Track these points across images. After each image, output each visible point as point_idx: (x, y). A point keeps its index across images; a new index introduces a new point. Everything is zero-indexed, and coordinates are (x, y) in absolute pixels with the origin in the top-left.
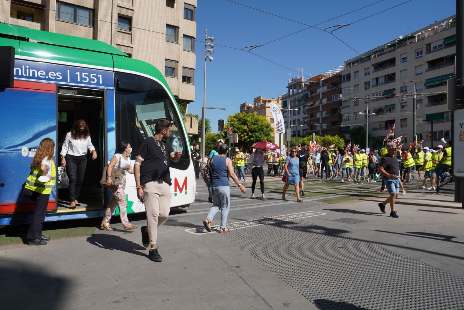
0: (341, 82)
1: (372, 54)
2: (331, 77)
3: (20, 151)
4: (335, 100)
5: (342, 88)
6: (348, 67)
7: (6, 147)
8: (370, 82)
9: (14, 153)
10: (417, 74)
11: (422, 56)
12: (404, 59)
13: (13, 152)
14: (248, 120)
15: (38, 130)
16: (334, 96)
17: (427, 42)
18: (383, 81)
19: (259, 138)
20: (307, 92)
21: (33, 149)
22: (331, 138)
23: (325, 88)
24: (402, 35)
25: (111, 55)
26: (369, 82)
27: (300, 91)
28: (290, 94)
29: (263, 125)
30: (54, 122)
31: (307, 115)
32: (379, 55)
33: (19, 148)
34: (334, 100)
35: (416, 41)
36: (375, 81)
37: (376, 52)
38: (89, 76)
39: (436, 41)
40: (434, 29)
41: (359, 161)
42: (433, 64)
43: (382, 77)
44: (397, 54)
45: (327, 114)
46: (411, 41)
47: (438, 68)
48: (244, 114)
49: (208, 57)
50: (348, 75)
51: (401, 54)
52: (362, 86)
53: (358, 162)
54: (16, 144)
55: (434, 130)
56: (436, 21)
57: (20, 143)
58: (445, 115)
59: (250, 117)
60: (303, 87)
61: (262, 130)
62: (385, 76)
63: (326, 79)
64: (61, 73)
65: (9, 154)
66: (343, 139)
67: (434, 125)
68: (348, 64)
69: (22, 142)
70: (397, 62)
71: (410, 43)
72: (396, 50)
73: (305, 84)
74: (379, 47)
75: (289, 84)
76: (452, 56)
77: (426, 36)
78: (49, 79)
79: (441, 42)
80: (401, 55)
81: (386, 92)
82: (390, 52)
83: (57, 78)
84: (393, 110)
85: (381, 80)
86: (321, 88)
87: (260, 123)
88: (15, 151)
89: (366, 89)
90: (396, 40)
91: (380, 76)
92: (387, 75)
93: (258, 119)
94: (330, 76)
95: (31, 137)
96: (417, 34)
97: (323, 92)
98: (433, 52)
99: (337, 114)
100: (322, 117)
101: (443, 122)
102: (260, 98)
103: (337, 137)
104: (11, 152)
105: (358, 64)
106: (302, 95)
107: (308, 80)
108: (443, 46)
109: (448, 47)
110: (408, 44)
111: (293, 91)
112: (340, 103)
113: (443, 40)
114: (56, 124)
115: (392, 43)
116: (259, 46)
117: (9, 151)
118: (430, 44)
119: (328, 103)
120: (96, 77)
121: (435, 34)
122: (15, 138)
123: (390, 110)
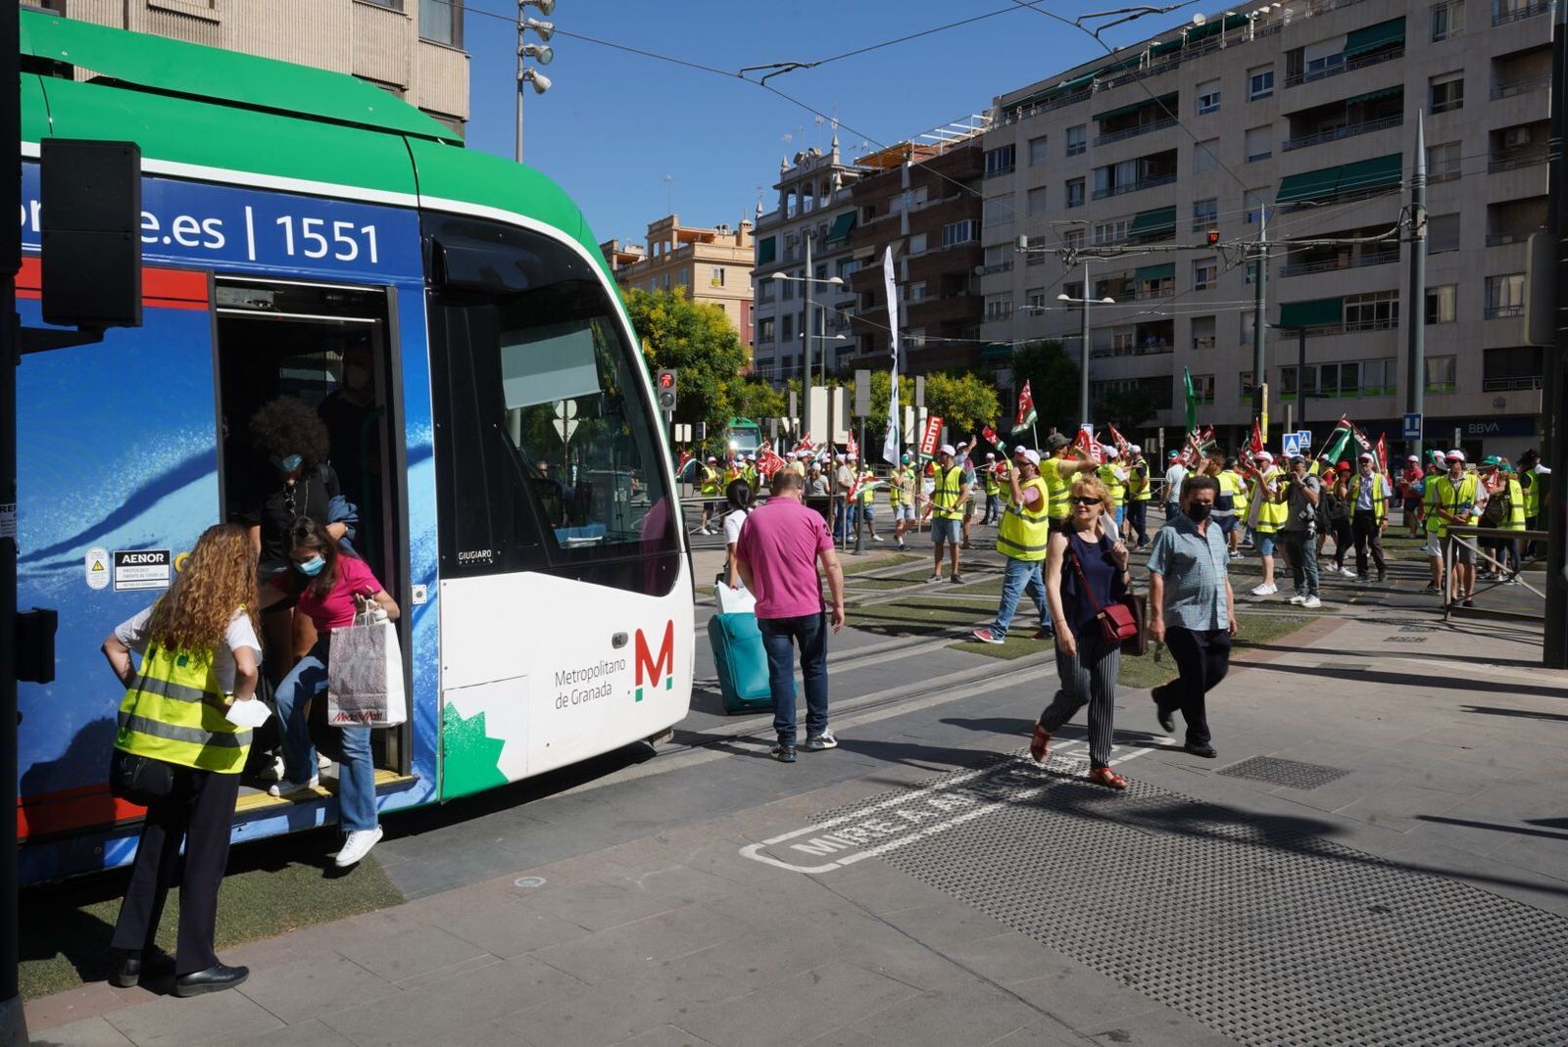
0: (980, 176)
1: (1097, 77)
2: (944, 156)
3: (78, 568)
4: (956, 243)
5: (984, 197)
8: (1087, 181)
9: (57, 580)
10: (1251, 159)
11: (1271, 94)
12: (1207, 99)
13: (50, 576)
14: (653, 316)
15: (147, 472)
16: (953, 227)
17: (1289, 43)
18: (1132, 179)
19: (697, 385)
20: (851, 209)
21: (129, 554)
22: (949, 387)
23: (922, 194)
24: (1203, 13)
25: (400, 138)
26: (1083, 178)
27: (825, 203)
28: (785, 214)
29: (712, 339)
30: (207, 435)
31: (851, 296)
32: (1119, 83)
33: (73, 554)
34: (952, 241)
35: (1252, 36)
36: (1104, 175)
37: (1108, 71)
38: (327, 232)
39: (1319, 42)
42: (1309, 124)
43: (1128, 162)
44: (1185, 80)
45: (927, 295)
46: (1234, 34)
47: (1324, 140)
48: (637, 294)
49: (532, 76)
50: (1006, 149)
51: (1200, 81)
52: (1057, 194)
54: (60, 540)
55: (1308, 360)
57: (75, 533)
58: (1345, 306)
59: (661, 306)
60: (839, 188)
61: (706, 355)
62: (1140, 160)
63: (925, 163)
64: (219, 222)
65: (36, 583)
66: (991, 390)
67: (1307, 340)
68: (1008, 109)
69: (85, 526)
70: (1186, 107)
71: (1230, 44)
72: (1181, 65)
73: (843, 178)
74: (1118, 51)
75: (783, 174)
76: (1373, 97)
77: (1288, 21)
78: (175, 248)
79: (1338, 47)
80: (1198, 85)
81: (1142, 219)
82: (1159, 71)
83: (207, 245)
84: (1167, 284)
85: (1127, 175)
86: (904, 195)
87: (698, 331)
88: (60, 571)
89: (1071, 205)
90: (1181, 28)
91: (1124, 159)
92: (1149, 158)
93: (692, 315)
94: (941, 153)
95: (121, 504)
96: (1256, 13)
97: (915, 209)
98: (1312, 79)
99: (963, 294)
100: (910, 303)
101: (1336, 331)
102: (672, 224)
103: (972, 379)
104: (44, 576)
105: (1044, 111)
106: (831, 220)
107: (856, 162)
108: (1345, 59)
109: (1360, 66)
110: (1224, 45)
111: (800, 203)
112: (977, 254)
113: (1345, 40)
114: (214, 443)
115: (1168, 39)
116: (805, 66)
117: (36, 573)
118: (1301, 50)
119: (930, 251)
120: (354, 233)
121: (1318, 14)
122: (57, 514)
123: (1155, 285)
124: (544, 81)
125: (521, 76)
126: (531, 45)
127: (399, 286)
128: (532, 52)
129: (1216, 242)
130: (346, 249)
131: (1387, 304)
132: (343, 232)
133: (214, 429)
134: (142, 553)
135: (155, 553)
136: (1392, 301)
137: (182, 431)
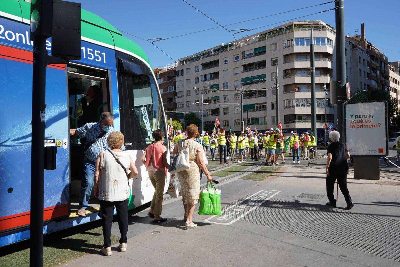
0: (176, 76)
1: (201, 55)
2: (167, 72)
5: (176, 81)
6: (182, 64)
7: (13, 139)
9: (24, 147)
10: (235, 74)
11: (239, 61)
12: (225, 61)
15: (49, 115)
16: (169, 88)
17: (242, 50)
18: (210, 78)
23: (162, 80)
24: (223, 43)
25: (110, 32)
26: (199, 77)
30: (65, 106)
32: (206, 57)
34: (169, 91)
35: (234, 48)
36: (203, 77)
37: (203, 54)
38: (93, 53)
39: (248, 50)
40: (246, 41)
42: (247, 67)
43: (209, 74)
44: (221, 57)
46: (231, 48)
47: (250, 71)
50: (181, 70)
52: (193, 80)
54: (25, 135)
55: (249, 117)
56: (247, 35)
58: (256, 106)
62: (211, 74)
63: (163, 73)
65: (18, 148)
67: (248, 113)
68: (182, 62)
70: (221, 63)
71: (230, 50)
72: (220, 54)
74: (205, 50)
76: (260, 62)
77: (242, 46)
79: (252, 51)
80: (223, 58)
81: (212, 87)
82: (215, 55)
84: (218, 101)
85: (208, 77)
88: (25, 144)
89: (196, 83)
90: (219, 46)
91: (208, 73)
92: (213, 73)
96: (235, 44)
97: (160, 83)
98: (247, 58)
99: (172, 102)
101: (254, 111)
103: (176, 121)
104: (20, 146)
105: (190, 62)
108: (254, 54)
109: (257, 56)
110: (228, 50)
112: (175, 94)
113: (254, 50)
114: (67, 109)
115: (216, 48)
116: (164, 39)
117: (18, 144)
118: (245, 52)
119: (164, 93)
120: (100, 54)
121: (248, 44)
122: (24, 127)
123: (215, 101)
127: (111, 70)
130: (98, 58)
131: (264, 105)
132: (97, 53)
133: (67, 104)
134: (47, 140)
135: (51, 140)
136: (265, 105)
137: (59, 104)
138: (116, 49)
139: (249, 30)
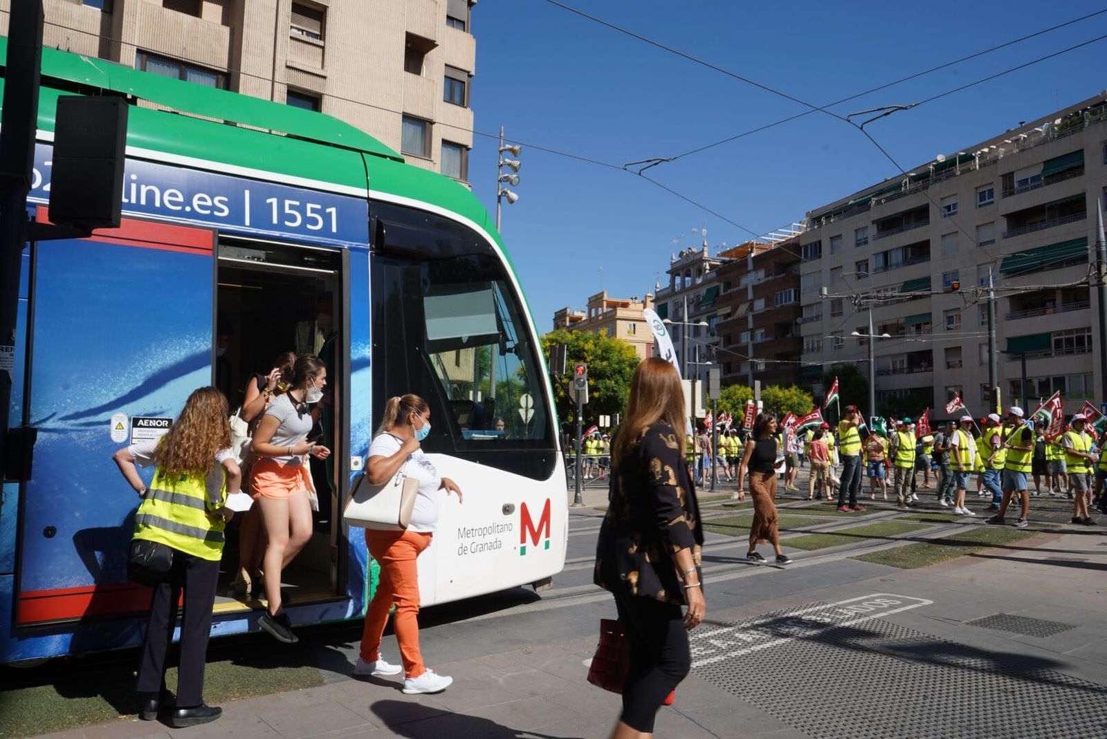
0: (799, 261)
1: (873, 197)
2: (775, 250)
3: (105, 426)
4: (784, 303)
5: (801, 274)
6: (816, 227)
7: (64, 414)
8: (870, 263)
9: (89, 434)
10: (981, 244)
11: (992, 202)
12: (948, 208)
13: (84, 431)
14: (586, 347)
15: (160, 363)
16: (781, 294)
17: (1003, 170)
18: (900, 259)
19: (614, 391)
20: (716, 284)
21: (143, 419)
22: (780, 394)
23: (761, 274)
24: (944, 154)
25: (359, 154)
26: (867, 260)
27: (699, 281)
28: (674, 289)
29: (623, 361)
30: (205, 340)
31: (716, 339)
32: (888, 200)
33: (102, 417)
34: (781, 302)
35: (977, 167)
36: (881, 258)
37: (881, 192)
38: (302, 210)
39: (1024, 168)
40: (1018, 140)
41: (907, 450)
42: (1020, 221)
43: (897, 249)
44: (934, 196)
45: (766, 337)
46: (965, 167)
47: (1032, 231)
48: (576, 334)
49: (507, 193)
50: (815, 244)
51: (943, 197)
52: (850, 271)
53: (906, 452)
54: (93, 406)
55: (1028, 375)
56: (1021, 123)
57: (106, 401)
58: (1053, 339)
59: (591, 341)
60: (707, 271)
61: (620, 372)
62: (905, 248)
63: (762, 254)
64: (226, 199)
65: (74, 435)
66: (809, 396)
67: (1027, 362)
68: (815, 219)
69: (113, 398)
70: (934, 213)
71: (963, 172)
72: (930, 187)
73: (710, 265)
74: (886, 180)
75: (672, 264)
76: (1064, 201)
77: (1002, 156)
78: (193, 214)
79: (1037, 171)
80: (942, 199)
81: (907, 286)
82: (916, 191)
83: (216, 213)
84: (927, 327)
85: (896, 257)
86: (749, 275)
87: (615, 357)
88: (92, 428)
89: (859, 278)
90: (929, 164)
91: (894, 247)
92: (912, 246)
93: (611, 347)
94: (773, 247)
95: (140, 384)
96: (979, 152)
97: (756, 283)
98: (1020, 192)
99: (789, 335)
100: (755, 342)
101: (1047, 355)
102: (603, 297)
103: (796, 390)
104: (80, 431)
105: (840, 219)
106: (703, 291)
107: (718, 255)
108: (1043, 178)
109: (1053, 182)
111: (683, 282)
112: (798, 310)
113: (1042, 165)
115: (920, 172)
116: (667, 161)
117: (74, 428)
118: (1011, 174)
119: (768, 309)
120: (321, 212)
121: (1022, 151)
122: (93, 388)
123: (918, 327)
124: (514, 196)
125: (500, 193)
126: (506, 175)
127: (351, 249)
128: (507, 179)
129: (958, 289)
130: (315, 222)
131: (1083, 337)
132: (313, 210)
133: (211, 336)
134: (152, 419)
135: (162, 420)
136: (1086, 334)
137: (188, 336)
138: (371, 196)
139: (906, 108)
